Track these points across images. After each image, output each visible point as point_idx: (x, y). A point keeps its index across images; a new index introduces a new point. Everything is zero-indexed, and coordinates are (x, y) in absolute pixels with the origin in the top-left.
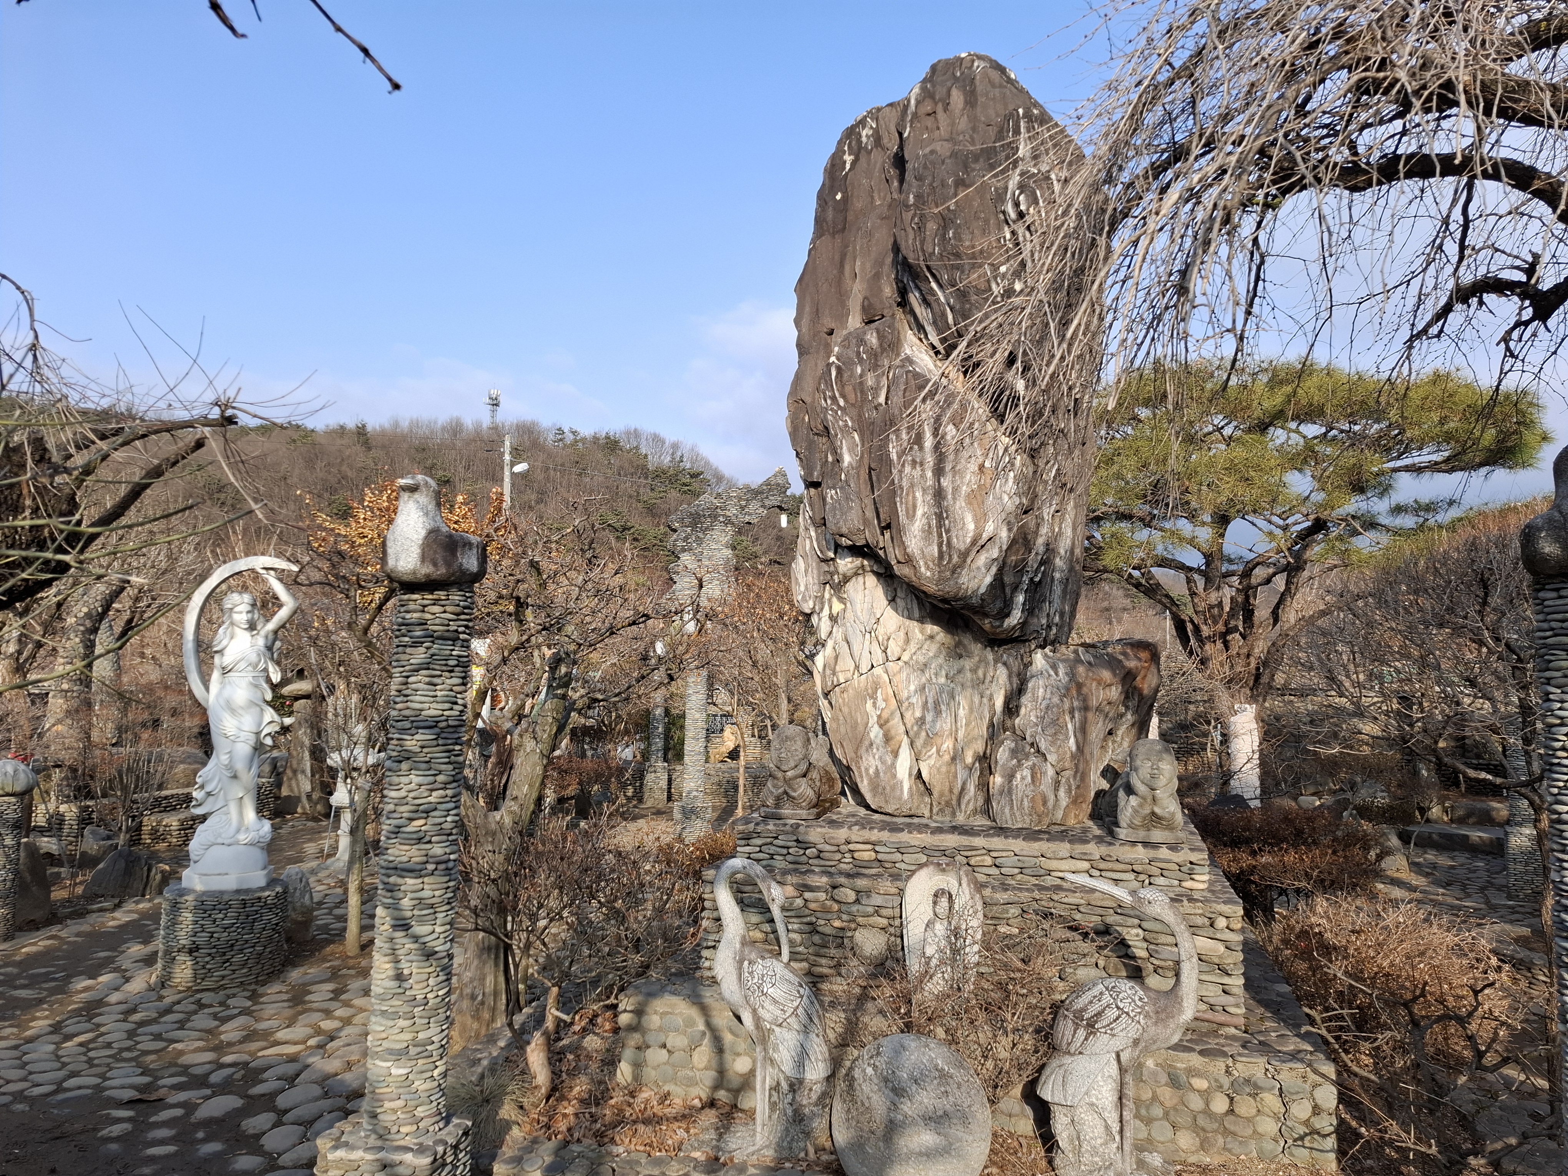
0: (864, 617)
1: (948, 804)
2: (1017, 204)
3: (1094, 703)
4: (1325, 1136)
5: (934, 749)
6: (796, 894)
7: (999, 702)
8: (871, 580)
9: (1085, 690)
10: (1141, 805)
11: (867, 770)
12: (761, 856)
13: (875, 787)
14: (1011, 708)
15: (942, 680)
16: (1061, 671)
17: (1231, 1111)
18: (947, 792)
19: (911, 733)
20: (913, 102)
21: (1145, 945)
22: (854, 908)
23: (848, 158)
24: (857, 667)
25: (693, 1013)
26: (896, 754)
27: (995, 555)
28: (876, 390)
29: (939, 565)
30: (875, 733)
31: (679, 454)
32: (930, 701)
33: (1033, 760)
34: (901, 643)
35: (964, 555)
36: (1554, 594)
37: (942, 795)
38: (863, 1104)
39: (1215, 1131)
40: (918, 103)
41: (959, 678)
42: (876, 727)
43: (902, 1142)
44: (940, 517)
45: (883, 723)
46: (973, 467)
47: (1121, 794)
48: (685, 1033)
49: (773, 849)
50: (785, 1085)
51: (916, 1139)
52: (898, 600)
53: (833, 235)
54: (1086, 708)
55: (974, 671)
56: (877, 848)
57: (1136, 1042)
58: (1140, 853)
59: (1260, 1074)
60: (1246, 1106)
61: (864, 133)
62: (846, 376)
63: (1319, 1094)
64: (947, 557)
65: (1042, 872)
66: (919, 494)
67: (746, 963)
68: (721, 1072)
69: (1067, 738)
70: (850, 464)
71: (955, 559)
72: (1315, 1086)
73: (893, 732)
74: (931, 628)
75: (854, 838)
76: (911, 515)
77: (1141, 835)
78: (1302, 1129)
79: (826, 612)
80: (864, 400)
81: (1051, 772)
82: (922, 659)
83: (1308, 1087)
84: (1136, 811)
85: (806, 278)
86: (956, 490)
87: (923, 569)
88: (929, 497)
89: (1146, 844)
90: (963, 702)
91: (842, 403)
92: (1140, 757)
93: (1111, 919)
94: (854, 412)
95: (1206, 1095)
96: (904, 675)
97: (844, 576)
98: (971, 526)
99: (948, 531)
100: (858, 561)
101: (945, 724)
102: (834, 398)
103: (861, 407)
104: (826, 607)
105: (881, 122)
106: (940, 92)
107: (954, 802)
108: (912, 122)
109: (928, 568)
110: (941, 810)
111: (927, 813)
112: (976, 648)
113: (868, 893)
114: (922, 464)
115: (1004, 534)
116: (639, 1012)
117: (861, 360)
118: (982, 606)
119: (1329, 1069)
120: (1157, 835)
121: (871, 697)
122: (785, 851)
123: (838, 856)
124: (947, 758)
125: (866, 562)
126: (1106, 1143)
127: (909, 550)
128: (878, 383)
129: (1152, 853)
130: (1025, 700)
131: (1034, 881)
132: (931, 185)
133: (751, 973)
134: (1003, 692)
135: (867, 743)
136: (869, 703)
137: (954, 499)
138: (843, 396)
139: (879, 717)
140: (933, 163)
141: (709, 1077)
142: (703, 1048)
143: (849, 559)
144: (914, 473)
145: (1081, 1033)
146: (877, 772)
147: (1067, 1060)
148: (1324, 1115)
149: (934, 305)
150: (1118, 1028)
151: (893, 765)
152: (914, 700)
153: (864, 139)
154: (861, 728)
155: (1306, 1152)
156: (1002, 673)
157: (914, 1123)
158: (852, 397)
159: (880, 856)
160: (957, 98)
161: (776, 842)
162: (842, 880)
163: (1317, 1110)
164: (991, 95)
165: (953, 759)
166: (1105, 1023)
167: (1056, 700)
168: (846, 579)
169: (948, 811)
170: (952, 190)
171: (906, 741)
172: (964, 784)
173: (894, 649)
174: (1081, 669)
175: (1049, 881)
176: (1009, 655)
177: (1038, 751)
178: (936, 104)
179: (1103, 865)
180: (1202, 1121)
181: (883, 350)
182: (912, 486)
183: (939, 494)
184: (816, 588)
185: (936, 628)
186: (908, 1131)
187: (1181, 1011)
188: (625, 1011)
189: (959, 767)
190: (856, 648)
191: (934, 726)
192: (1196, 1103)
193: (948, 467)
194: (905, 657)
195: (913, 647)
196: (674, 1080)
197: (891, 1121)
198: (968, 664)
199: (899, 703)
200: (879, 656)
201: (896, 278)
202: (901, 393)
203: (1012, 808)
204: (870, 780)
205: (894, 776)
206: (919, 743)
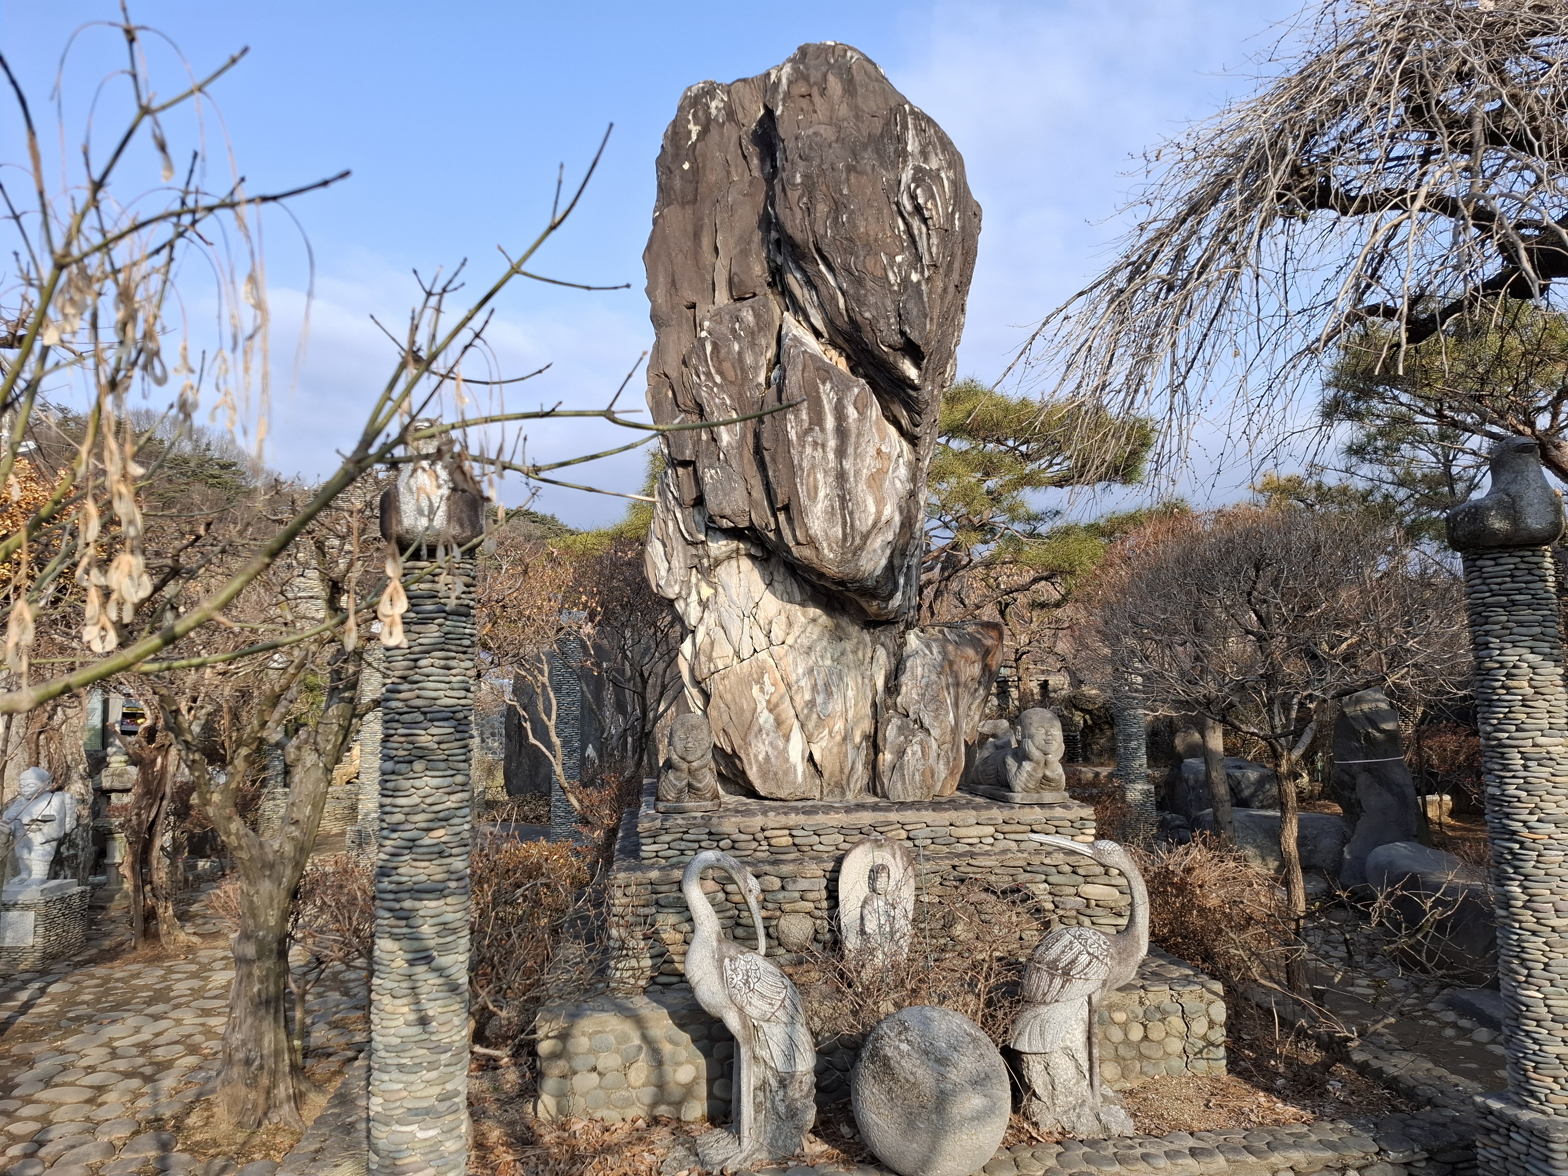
0: (741, 601)
1: (838, 784)
2: (913, 197)
3: (963, 679)
4: (1218, 1046)
5: (827, 731)
6: (717, 887)
7: (880, 683)
8: (746, 564)
9: (955, 667)
10: (1034, 770)
11: (756, 756)
12: (670, 853)
13: (764, 774)
14: (892, 687)
15: (828, 662)
16: (935, 651)
17: (1146, 1037)
18: (837, 773)
19: (801, 717)
20: (784, 81)
21: (1050, 898)
22: (781, 896)
23: (695, 129)
24: (737, 654)
25: (627, 1027)
26: (787, 738)
27: (890, 538)
28: (756, 368)
29: (843, 547)
30: (765, 718)
31: (204, 441)
32: (820, 683)
33: (920, 735)
34: (784, 627)
35: (865, 537)
36: (1492, 563)
37: (832, 775)
38: (908, 1081)
39: (1133, 1058)
40: (790, 83)
41: (844, 659)
42: (766, 712)
43: (955, 1110)
44: (843, 499)
45: (772, 708)
46: (872, 451)
47: (1011, 762)
48: (617, 1051)
49: (683, 845)
50: (774, 1083)
51: (967, 1105)
52: (776, 584)
53: (683, 204)
54: (957, 684)
55: (855, 652)
56: (794, 833)
57: (1104, 984)
58: (1038, 814)
59: (1167, 1001)
60: (1157, 1031)
61: (713, 105)
62: (723, 352)
63: (1213, 1010)
64: (850, 539)
65: (953, 840)
66: (820, 476)
67: (727, 961)
68: (661, 1086)
69: (948, 713)
70: (729, 443)
71: (858, 541)
72: (1209, 1004)
73: (783, 716)
74: (814, 611)
75: (771, 824)
76: (813, 496)
77: (1034, 797)
78: (1201, 1044)
79: (694, 597)
80: (745, 378)
81: (934, 746)
82: (806, 643)
83: (1203, 1006)
84: (1030, 775)
85: (655, 247)
86: (857, 473)
87: (826, 551)
88: (831, 479)
89: (1042, 805)
90: (851, 684)
91: (718, 379)
92: (1035, 725)
93: (1023, 877)
94: (734, 390)
95: (1125, 1027)
96: (790, 658)
97: (716, 560)
98: (872, 509)
99: (851, 514)
100: (734, 544)
101: (836, 705)
102: (708, 375)
103: (742, 385)
104: (694, 592)
105: (734, 96)
106: (815, 76)
107: (844, 782)
108: (784, 100)
109: (831, 550)
110: (831, 792)
111: (818, 796)
112: (854, 630)
113: (794, 878)
114: (823, 446)
115: (897, 519)
116: (563, 1036)
117: (737, 337)
118: (875, 588)
119: (1218, 987)
120: (1048, 797)
121: (757, 682)
122: (696, 845)
123: (754, 845)
124: (838, 738)
125: (741, 546)
126: (1078, 1082)
127: (811, 532)
128: (757, 362)
129: (1048, 813)
130: (905, 679)
131: (946, 849)
132: (819, 166)
133: (734, 970)
134: (883, 672)
135: (756, 729)
136: (756, 690)
137: (856, 481)
138: (720, 373)
139: (768, 702)
140: (820, 146)
141: (647, 1094)
142: (640, 1064)
143: (724, 542)
144: (816, 454)
145: (1058, 982)
146: (767, 757)
147: (1043, 1010)
148: (1217, 1028)
149: (822, 288)
150: (1091, 971)
151: (785, 750)
152: (802, 683)
153: (714, 111)
154: (748, 715)
155: (1205, 1062)
156: (881, 654)
157: (963, 1089)
158: (731, 375)
159: (797, 840)
160: (834, 85)
161: (686, 836)
162: (767, 868)
163: (1211, 1024)
164: (871, 88)
165: (844, 739)
166: (1079, 969)
167: (934, 677)
168: (718, 563)
169: (837, 791)
170: (844, 175)
171: (796, 725)
172: (853, 763)
173: (778, 633)
174: (950, 648)
175: (961, 848)
176: (886, 636)
177: (922, 726)
178: (811, 87)
179: (1006, 828)
180: (1122, 1051)
181: (760, 329)
182: (813, 467)
183: (841, 477)
184: (682, 572)
185: (818, 612)
186: (959, 1099)
187: (1139, 949)
188: (547, 1037)
189: (849, 747)
190: (734, 633)
191: (826, 708)
192: (1117, 1035)
193: (850, 450)
194: (790, 641)
195: (796, 631)
196: (609, 1104)
197: (942, 1092)
198: (848, 646)
199: (789, 686)
200: (761, 641)
201: (768, 257)
202: (799, 373)
203: (904, 783)
204: (760, 767)
205: (787, 760)
206: (811, 725)
